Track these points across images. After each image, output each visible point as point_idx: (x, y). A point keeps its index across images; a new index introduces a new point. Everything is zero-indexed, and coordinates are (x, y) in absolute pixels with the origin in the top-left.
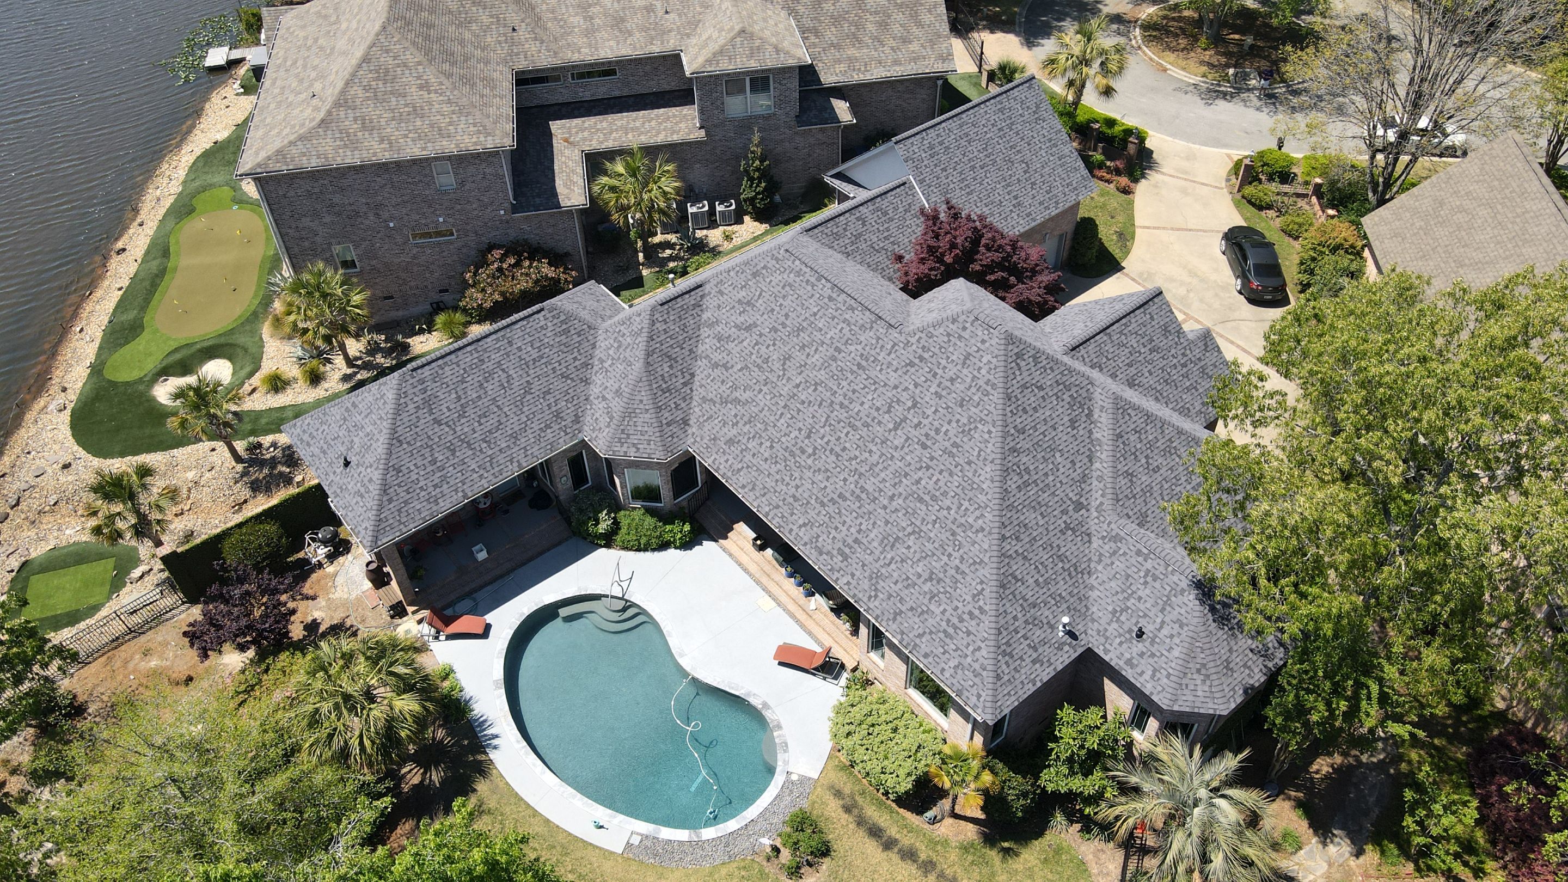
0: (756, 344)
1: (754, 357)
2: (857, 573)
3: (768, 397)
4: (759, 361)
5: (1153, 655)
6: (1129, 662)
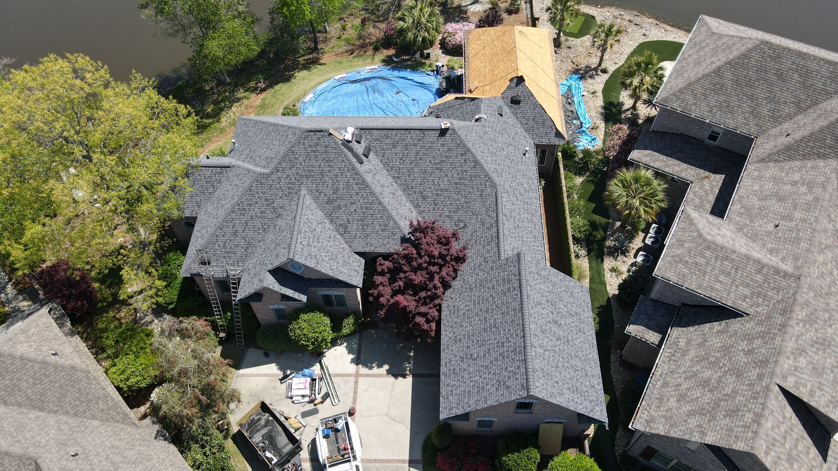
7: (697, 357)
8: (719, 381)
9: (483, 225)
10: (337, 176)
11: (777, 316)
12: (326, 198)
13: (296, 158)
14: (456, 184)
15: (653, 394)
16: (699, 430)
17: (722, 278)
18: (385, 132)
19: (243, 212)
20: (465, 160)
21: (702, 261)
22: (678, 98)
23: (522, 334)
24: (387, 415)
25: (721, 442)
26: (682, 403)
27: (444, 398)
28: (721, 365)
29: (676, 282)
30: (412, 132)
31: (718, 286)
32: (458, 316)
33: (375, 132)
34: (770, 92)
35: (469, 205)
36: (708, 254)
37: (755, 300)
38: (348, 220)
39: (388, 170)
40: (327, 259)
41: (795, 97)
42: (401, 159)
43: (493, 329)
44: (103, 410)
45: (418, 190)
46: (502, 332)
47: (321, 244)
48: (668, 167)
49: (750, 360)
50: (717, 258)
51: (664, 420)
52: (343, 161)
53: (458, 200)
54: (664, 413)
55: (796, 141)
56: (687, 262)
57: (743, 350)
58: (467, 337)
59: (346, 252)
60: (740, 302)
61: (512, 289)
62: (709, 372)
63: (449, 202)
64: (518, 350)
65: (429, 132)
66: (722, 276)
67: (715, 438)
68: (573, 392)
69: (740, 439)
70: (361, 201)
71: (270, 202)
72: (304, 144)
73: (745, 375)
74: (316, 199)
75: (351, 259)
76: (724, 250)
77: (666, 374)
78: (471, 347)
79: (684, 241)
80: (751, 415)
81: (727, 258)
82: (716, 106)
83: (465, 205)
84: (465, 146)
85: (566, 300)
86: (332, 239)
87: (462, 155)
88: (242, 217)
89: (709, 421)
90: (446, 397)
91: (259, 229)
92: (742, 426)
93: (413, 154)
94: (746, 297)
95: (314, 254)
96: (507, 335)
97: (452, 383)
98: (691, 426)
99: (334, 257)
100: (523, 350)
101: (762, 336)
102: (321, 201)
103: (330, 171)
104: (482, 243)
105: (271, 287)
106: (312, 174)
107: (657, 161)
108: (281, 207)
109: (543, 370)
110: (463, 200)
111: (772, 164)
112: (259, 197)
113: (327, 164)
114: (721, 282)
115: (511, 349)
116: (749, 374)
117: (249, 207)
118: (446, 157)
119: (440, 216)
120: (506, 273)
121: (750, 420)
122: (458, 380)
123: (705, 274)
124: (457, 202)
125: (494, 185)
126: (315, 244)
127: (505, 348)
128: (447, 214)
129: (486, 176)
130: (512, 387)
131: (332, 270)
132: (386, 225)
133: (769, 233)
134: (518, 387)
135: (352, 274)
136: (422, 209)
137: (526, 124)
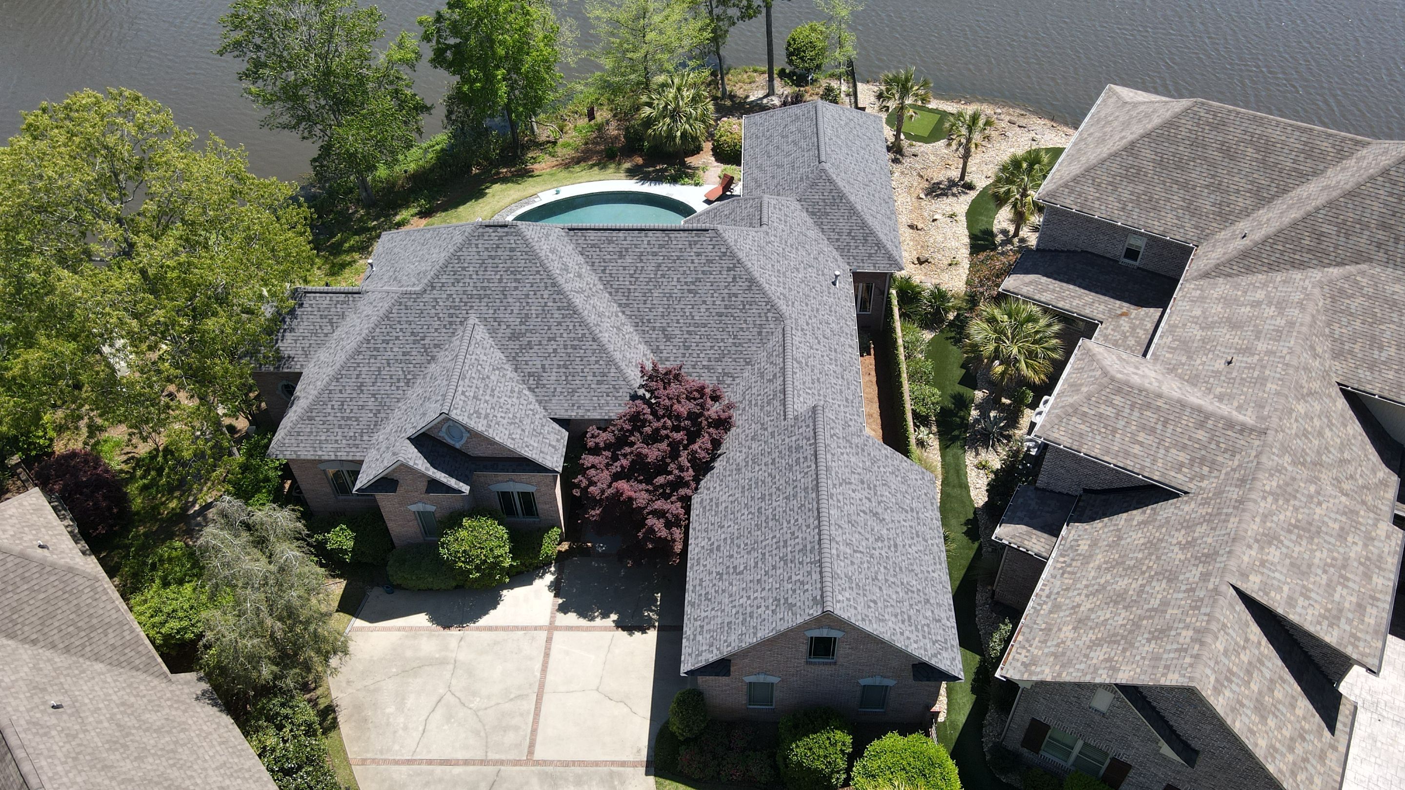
7: (1106, 562)
8: (1141, 591)
9: (762, 377)
10: (527, 296)
11: (1232, 489)
12: (509, 331)
13: (464, 269)
14: (720, 315)
15: (1035, 623)
16: (1108, 665)
17: (1141, 437)
18: (607, 234)
19: (375, 353)
20: (734, 278)
21: (1110, 411)
22: (1072, 191)
23: (816, 522)
24: (597, 690)
25: (1142, 677)
26: (1082, 631)
27: (688, 640)
28: (1144, 568)
29: (1068, 445)
30: (650, 233)
31: (1136, 449)
32: (716, 513)
33: (592, 234)
34: (1213, 177)
35: (740, 348)
36: (1118, 400)
37: (1198, 470)
38: (543, 367)
39: (610, 293)
40: (505, 422)
41: (1252, 183)
42: (631, 276)
43: (771, 524)
44: (114, 647)
45: (658, 325)
46: (785, 524)
47: (496, 399)
48: (1063, 299)
49: (1189, 555)
50: (1132, 407)
51: (1052, 659)
52: (538, 272)
53: (723, 340)
54: (1052, 649)
55: (1256, 244)
56: (1085, 414)
57: (1179, 543)
58: (729, 542)
59: (537, 416)
60: (1173, 474)
61: (802, 460)
62: (1126, 582)
63: (709, 344)
64: (809, 547)
65: (676, 234)
66: (1141, 434)
67: (1132, 673)
68: (903, 622)
69: (1172, 668)
70: (565, 335)
71: (418, 338)
72: (477, 246)
73: (1181, 577)
74: (492, 332)
75: (546, 428)
76: (1144, 393)
77: (1058, 593)
78: (735, 555)
79: (1081, 385)
80: (1190, 633)
81: (1148, 406)
82: (1132, 201)
83: (734, 348)
84: (733, 256)
85: (893, 487)
86: (515, 395)
87: (729, 269)
88: (372, 361)
89: (1124, 650)
90: (692, 637)
91: (399, 380)
92: (1176, 650)
93: (651, 267)
94: (1182, 465)
95: (483, 412)
96: (793, 528)
97: (703, 614)
98: (1095, 661)
99: (517, 421)
100: (817, 547)
101: (1208, 519)
102: (500, 335)
103: (516, 288)
104: (759, 402)
105: (411, 463)
106: (488, 292)
107: (1045, 291)
108: (436, 346)
109: (850, 579)
110: (731, 340)
111: (1221, 280)
112: (401, 329)
113: (512, 276)
114: (1141, 444)
115: (797, 548)
116: (1187, 575)
117: (384, 345)
118: (703, 272)
119: (694, 367)
120: (794, 439)
121: (1188, 640)
122: (713, 609)
123: (1114, 431)
124: (722, 344)
125: (780, 318)
126: (487, 398)
127: (789, 549)
128: (705, 363)
129: (767, 303)
130: (798, 604)
131: (513, 439)
132: (604, 375)
133: (1217, 374)
134: (807, 603)
135: (546, 450)
136: (665, 355)
137: (838, 240)
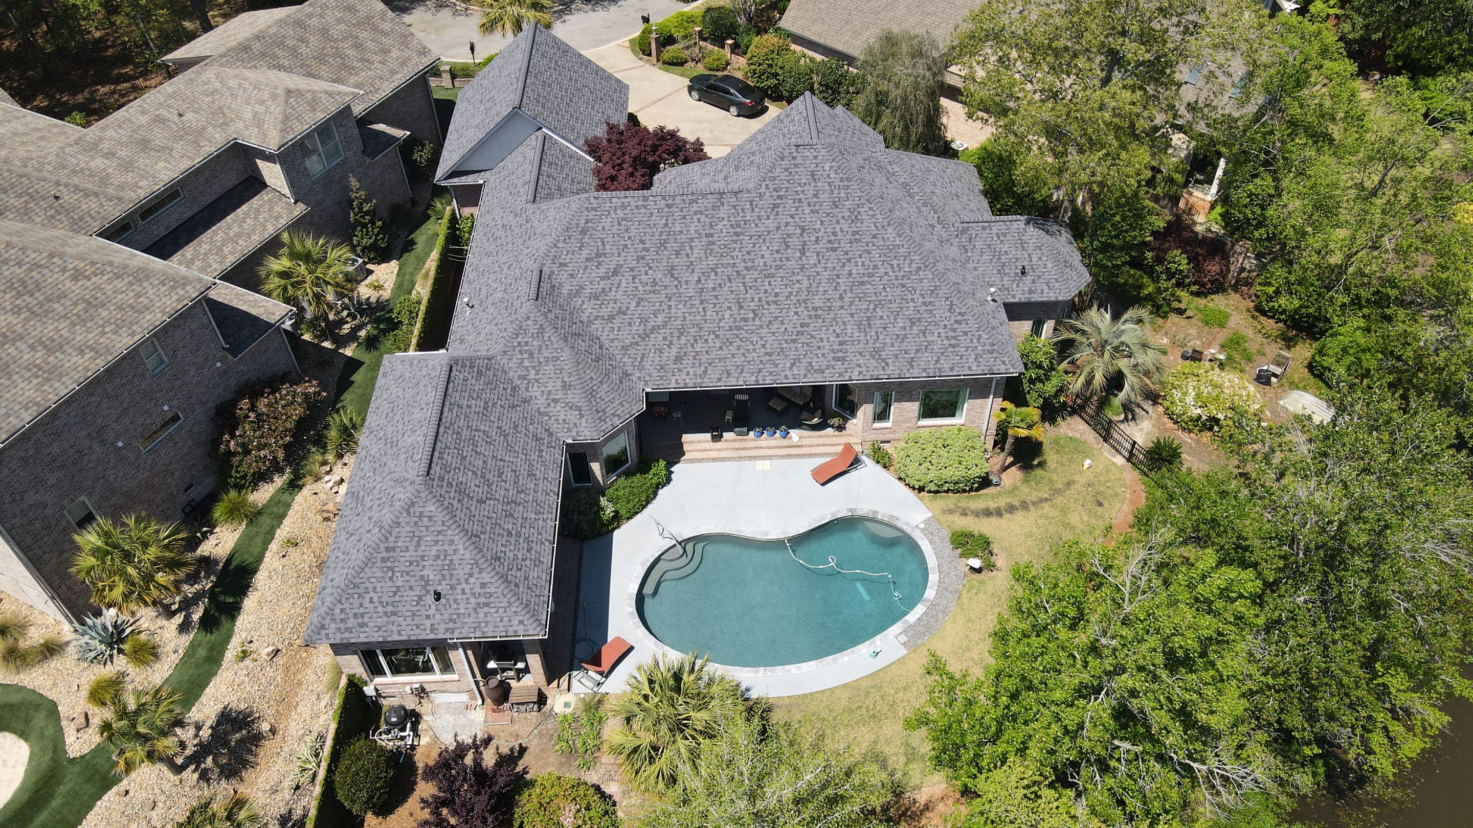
0: (634, 278)
1: (641, 288)
2: (861, 362)
3: (681, 306)
4: (648, 288)
5: (1039, 277)
6: (1031, 291)
